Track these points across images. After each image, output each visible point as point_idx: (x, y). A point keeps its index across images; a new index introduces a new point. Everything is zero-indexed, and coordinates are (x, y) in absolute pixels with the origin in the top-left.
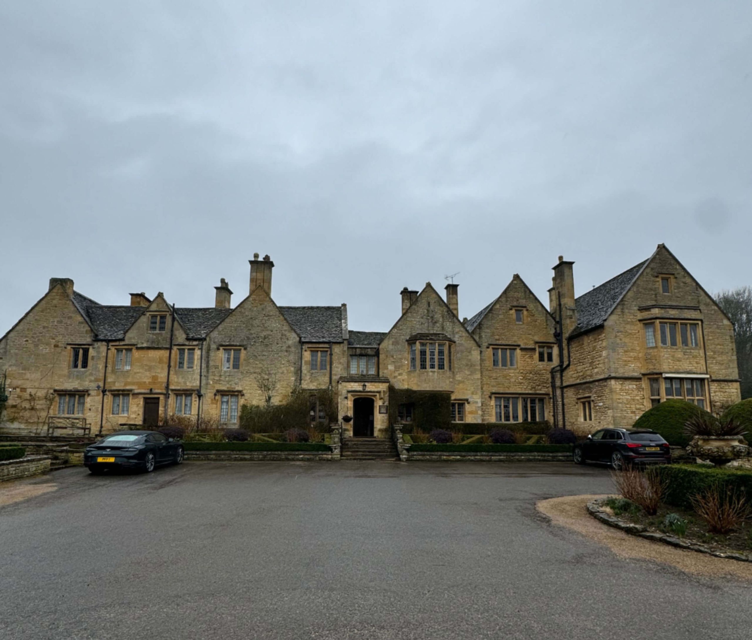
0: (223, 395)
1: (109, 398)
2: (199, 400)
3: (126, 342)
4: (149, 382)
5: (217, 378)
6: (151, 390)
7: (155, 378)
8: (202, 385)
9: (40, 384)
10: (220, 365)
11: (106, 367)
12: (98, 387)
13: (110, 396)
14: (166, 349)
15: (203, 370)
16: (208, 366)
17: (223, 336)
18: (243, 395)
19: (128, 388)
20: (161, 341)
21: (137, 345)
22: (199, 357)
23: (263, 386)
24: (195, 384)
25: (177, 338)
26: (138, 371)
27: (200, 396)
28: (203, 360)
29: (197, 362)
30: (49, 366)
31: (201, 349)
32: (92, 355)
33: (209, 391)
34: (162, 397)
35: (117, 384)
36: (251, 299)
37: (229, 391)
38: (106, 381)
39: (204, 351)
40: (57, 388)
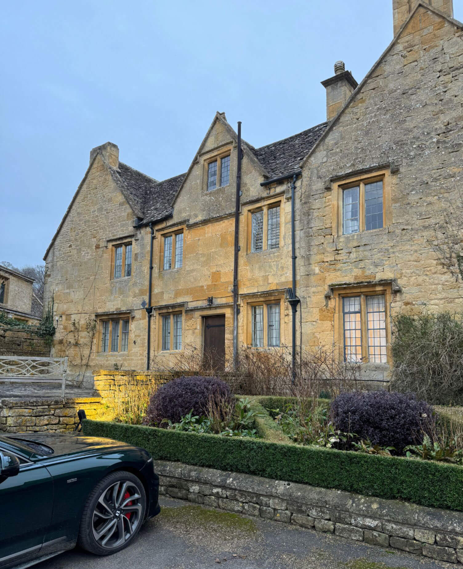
0: (344, 297)
1: (157, 322)
2: (295, 311)
3: (175, 220)
4: (208, 286)
5: (329, 258)
6: (210, 300)
7: (216, 276)
8: (298, 278)
9: (83, 306)
10: (334, 225)
11: (151, 268)
12: (144, 304)
13: (157, 317)
14: (230, 215)
15: (297, 245)
16: (309, 236)
17: (337, 158)
18: (397, 292)
19: (180, 300)
20: (223, 204)
21: (188, 220)
22: (290, 216)
23: (455, 260)
24: (283, 279)
25: (248, 190)
26: (192, 268)
27: (295, 303)
28: (297, 223)
29: (285, 230)
30: (91, 278)
31: (292, 199)
32: (136, 252)
33: (314, 289)
34: (228, 312)
35: (166, 296)
36: (399, 47)
37: (359, 285)
38: (152, 293)
39: (297, 201)
40: (100, 311)
